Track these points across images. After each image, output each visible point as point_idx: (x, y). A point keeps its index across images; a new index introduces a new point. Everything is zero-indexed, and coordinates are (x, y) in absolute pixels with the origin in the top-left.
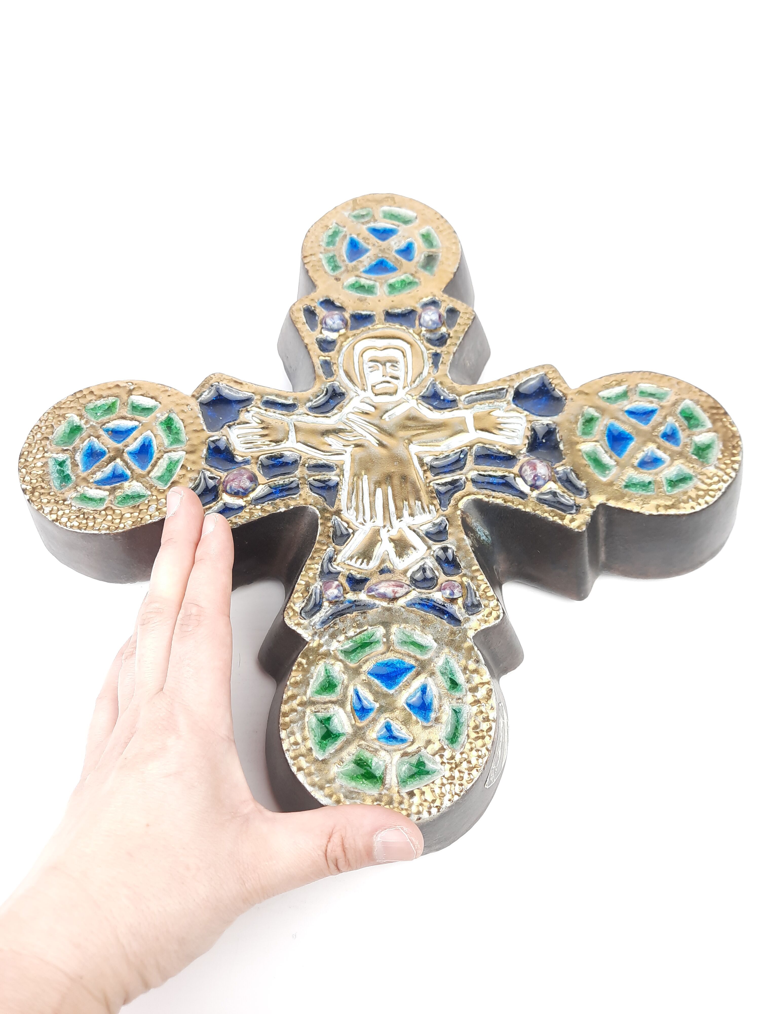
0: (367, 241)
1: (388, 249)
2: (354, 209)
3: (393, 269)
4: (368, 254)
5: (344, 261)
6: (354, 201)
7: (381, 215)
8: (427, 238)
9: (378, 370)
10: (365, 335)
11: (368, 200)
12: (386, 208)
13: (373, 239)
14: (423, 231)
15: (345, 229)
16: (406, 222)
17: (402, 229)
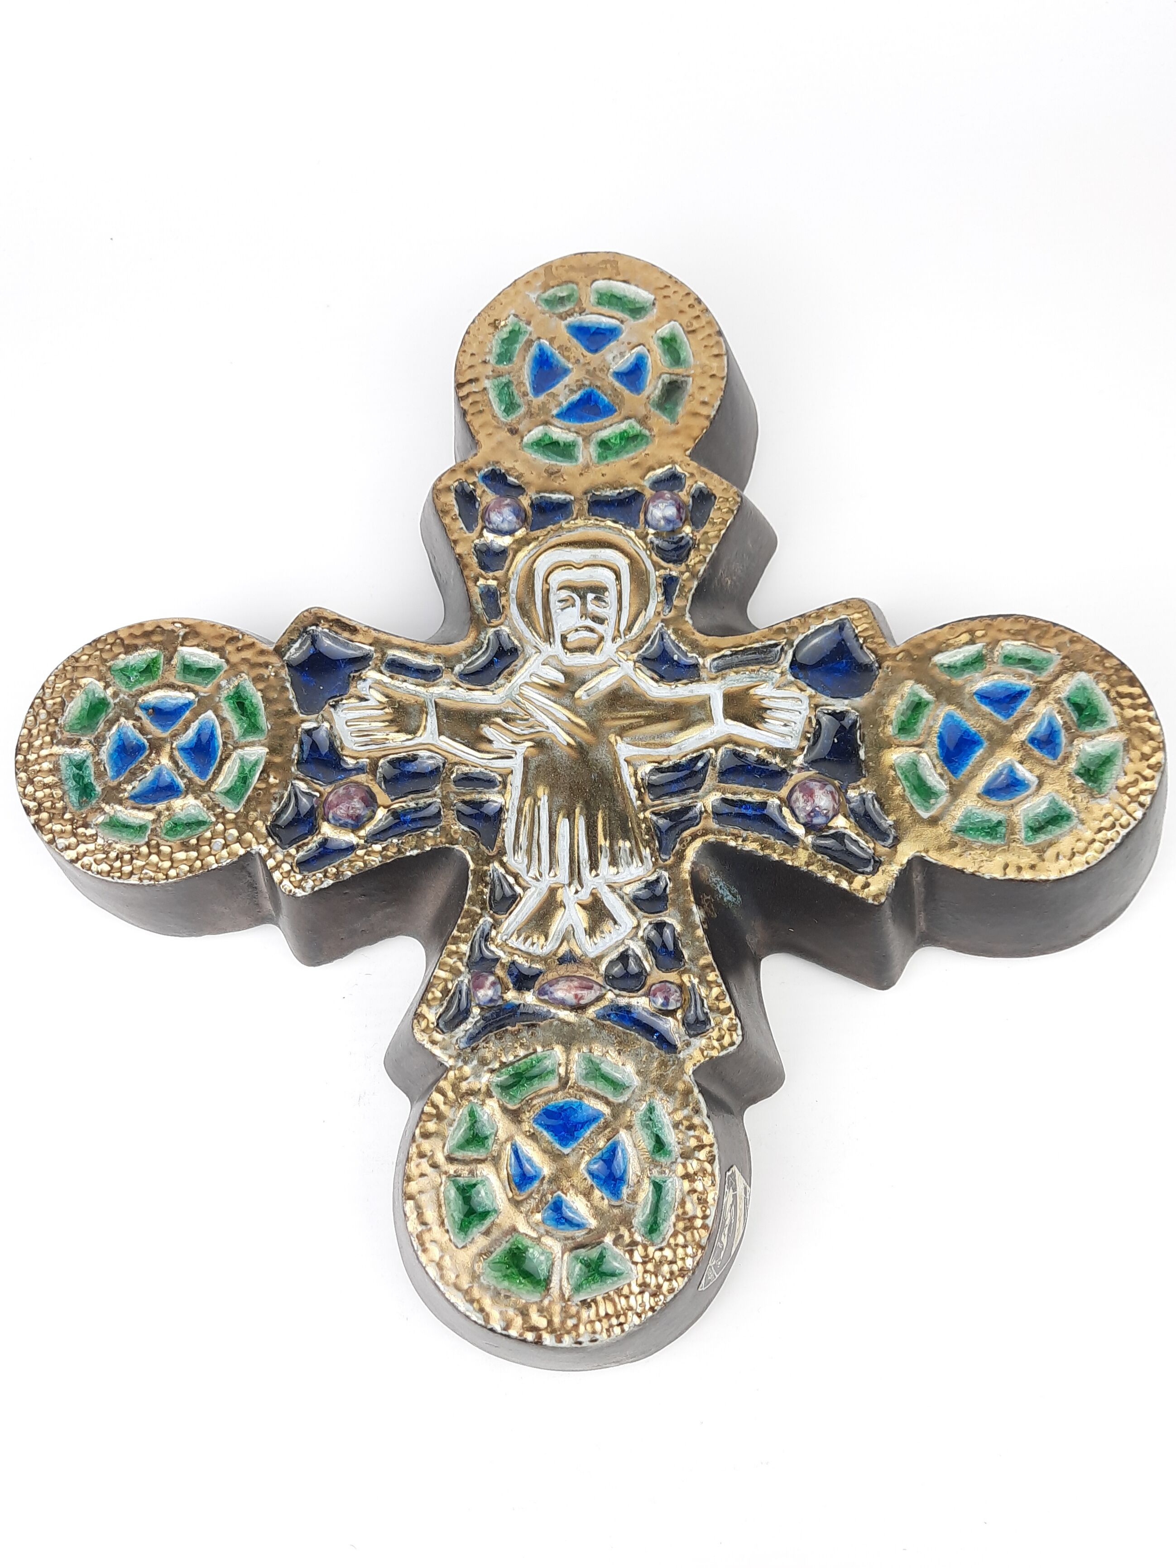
0: (566, 354)
1: (601, 370)
2: (546, 287)
3: (607, 411)
4: (567, 380)
5: (525, 394)
6: (548, 268)
7: (593, 298)
8: (670, 344)
9: (573, 605)
10: (554, 540)
11: (572, 268)
12: (601, 284)
13: (578, 349)
14: (665, 330)
15: (530, 328)
16: (636, 310)
17: (630, 328)
